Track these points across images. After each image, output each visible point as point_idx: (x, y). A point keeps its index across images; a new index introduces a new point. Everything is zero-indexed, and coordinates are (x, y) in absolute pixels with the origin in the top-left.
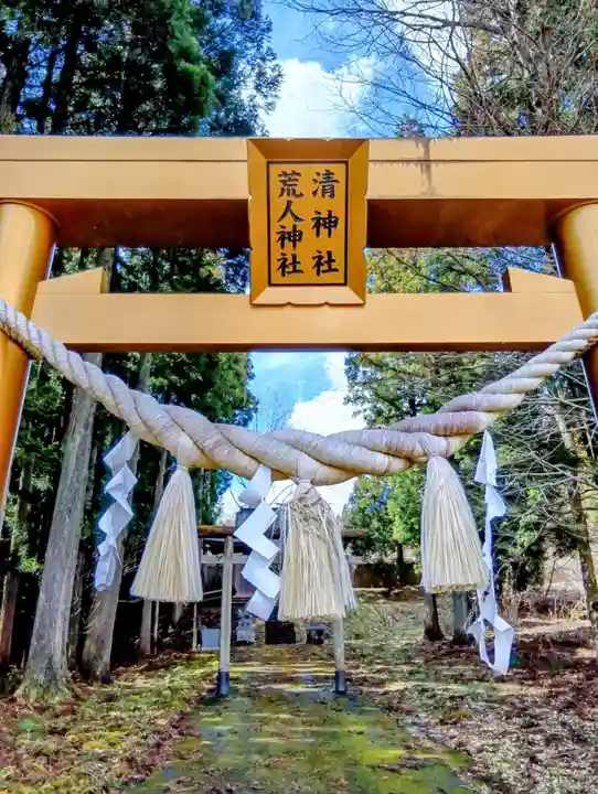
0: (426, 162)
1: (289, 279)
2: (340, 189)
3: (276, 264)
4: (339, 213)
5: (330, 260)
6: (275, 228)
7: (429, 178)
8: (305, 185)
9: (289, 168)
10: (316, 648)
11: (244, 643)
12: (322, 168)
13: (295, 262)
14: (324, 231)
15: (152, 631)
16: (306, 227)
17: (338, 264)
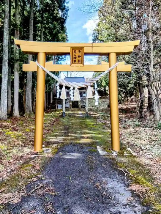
0: (92, 47)
1: (75, 63)
2: (81, 52)
3: (73, 61)
4: (81, 55)
5: (80, 61)
6: (73, 57)
7: (93, 49)
8: (77, 52)
9: (75, 50)
10: (83, 109)
11: (67, 108)
12: (79, 50)
13: (76, 61)
14: (79, 57)
15: (46, 105)
16: (77, 57)
17: (81, 61)
